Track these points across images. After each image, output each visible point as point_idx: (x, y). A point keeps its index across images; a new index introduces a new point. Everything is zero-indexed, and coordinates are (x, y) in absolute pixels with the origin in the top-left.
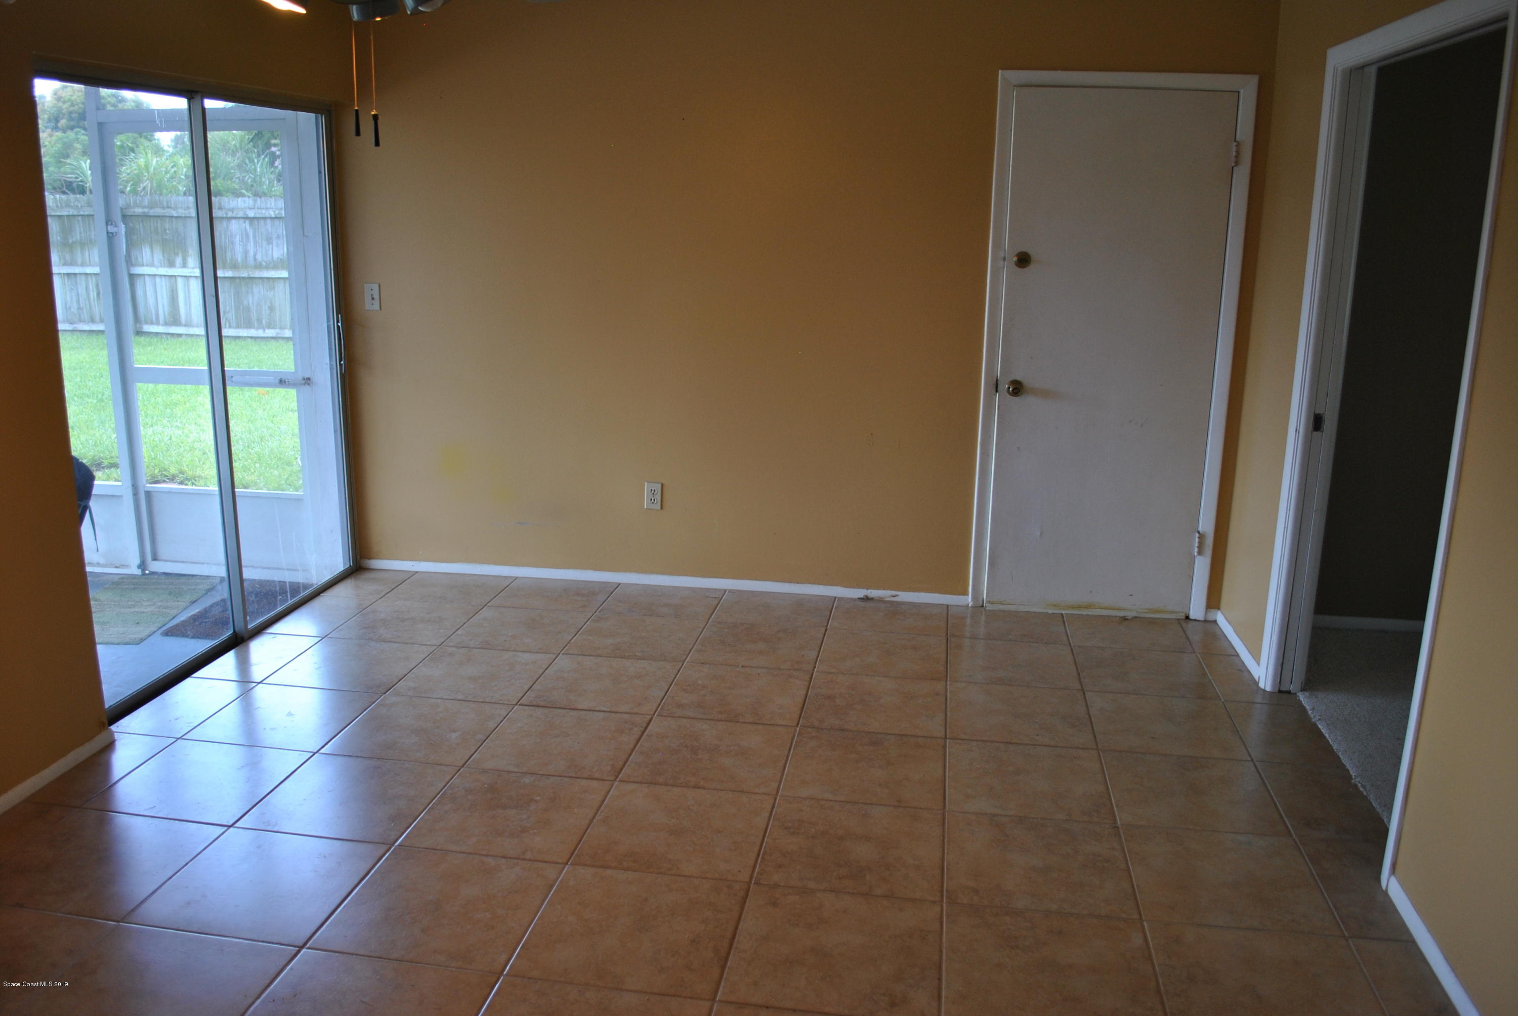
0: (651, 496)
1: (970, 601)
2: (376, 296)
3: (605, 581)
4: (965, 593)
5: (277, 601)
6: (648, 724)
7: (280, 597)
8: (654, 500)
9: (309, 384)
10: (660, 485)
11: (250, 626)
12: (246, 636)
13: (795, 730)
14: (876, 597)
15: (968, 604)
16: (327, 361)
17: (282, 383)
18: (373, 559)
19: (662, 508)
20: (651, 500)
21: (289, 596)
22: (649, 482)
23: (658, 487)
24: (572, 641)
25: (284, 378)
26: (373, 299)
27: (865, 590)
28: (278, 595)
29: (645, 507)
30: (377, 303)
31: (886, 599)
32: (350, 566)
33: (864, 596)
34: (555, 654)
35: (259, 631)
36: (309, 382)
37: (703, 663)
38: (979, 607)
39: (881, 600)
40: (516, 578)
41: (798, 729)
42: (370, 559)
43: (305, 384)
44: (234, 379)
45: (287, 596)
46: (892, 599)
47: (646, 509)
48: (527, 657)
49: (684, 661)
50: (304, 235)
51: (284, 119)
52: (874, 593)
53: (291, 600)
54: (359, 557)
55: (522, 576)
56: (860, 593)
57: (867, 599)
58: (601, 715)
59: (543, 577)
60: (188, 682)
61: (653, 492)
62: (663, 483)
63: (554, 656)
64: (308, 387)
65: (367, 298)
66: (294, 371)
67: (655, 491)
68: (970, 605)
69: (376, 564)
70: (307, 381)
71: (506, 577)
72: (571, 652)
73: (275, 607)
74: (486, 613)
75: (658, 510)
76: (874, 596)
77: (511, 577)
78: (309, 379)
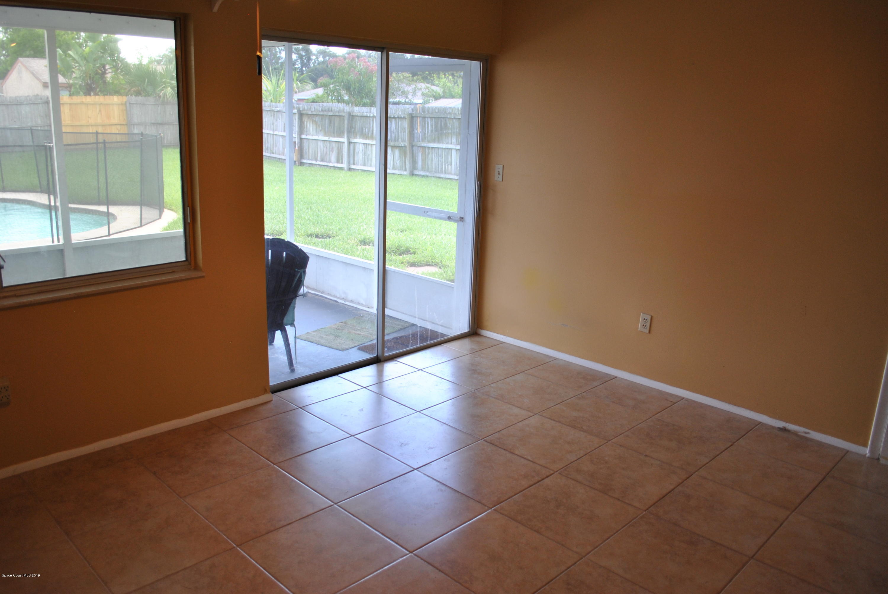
0: (644, 323)
1: (867, 452)
2: (501, 173)
3: (607, 373)
4: (865, 445)
5: (409, 343)
6: (548, 477)
7: (411, 341)
8: (645, 326)
9: (462, 221)
10: (650, 317)
11: (386, 354)
12: (382, 360)
13: (642, 513)
14: (792, 430)
15: (866, 455)
16: (472, 209)
17: (449, 218)
18: (484, 329)
19: (649, 332)
20: (643, 325)
21: (419, 342)
22: (644, 313)
23: (649, 318)
24: (552, 407)
25: (451, 215)
26: (499, 174)
27: (785, 423)
28: (411, 340)
29: (639, 330)
30: (501, 176)
31: (799, 434)
32: (469, 331)
33: (783, 427)
34: (534, 413)
35: (392, 358)
36: (462, 220)
37: (620, 446)
38: (875, 459)
39: (795, 434)
40: (557, 359)
41: (644, 513)
42: (481, 329)
43: (460, 221)
44: (428, 213)
45: (417, 342)
46: (804, 435)
47: (640, 331)
48: (516, 411)
49: (609, 441)
50: (468, 134)
51: (465, 65)
52: (791, 427)
53: (420, 344)
54: (476, 327)
55: (560, 358)
56: (780, 424)
57: (784, 430)
58: (525, 462)
59: (572, 362)
60: (335, 378)
61: (645, 320)
62: (653, 315)
63: (532, 414)
64: (462, 222)
65: (497, 173)
66: (457, 212)
67: (646, 320)
68: (867, 456)
69: (485, 333)
70: (462, 219)
71: (551, 357)
72: (544, 415)
73: (408, 346)
74: (518, 377)
75: (647, 333)
76: (791, 429)
77: (554, 357)
78: (463, 218)
